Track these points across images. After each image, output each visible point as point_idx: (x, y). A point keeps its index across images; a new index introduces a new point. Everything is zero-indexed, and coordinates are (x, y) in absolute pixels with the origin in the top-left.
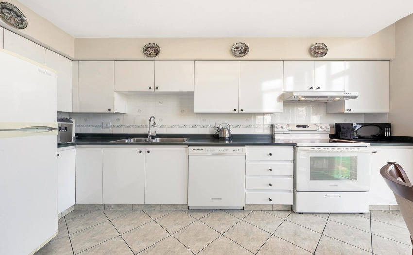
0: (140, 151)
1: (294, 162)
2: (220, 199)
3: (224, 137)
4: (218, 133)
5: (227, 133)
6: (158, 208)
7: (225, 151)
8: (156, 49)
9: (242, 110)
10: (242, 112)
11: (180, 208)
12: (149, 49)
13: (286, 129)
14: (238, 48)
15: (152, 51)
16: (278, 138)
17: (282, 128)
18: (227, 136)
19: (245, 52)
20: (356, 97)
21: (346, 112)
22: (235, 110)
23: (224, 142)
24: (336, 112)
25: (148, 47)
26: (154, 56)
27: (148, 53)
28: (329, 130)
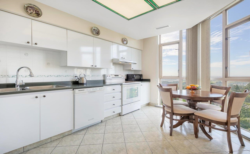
0: (37, 97)
1: (122, 92)
2: (93, 119)
3: (83, 83)
4: (78, 80)
5: (85, 80)
6: (49, 141)
7: (96, 90)
8: (37, 11)
9: (96, 66)
10: (96, 67)
11: (67, 134)
12: (30, 8)
13: (111, 77)
14: (94, 30)
15: (33, 11)
16: (108, 82)
17: (109, 76)
18: (85, 82)
19: (98, 34)
20: (136, 64)
21: (132, 69)
22: (92, 66)
23: (83, 86)
24: (127, 69)
25: (29, 7)
26: (35, 16)
27: (29, 12)
28: (125, 77)
